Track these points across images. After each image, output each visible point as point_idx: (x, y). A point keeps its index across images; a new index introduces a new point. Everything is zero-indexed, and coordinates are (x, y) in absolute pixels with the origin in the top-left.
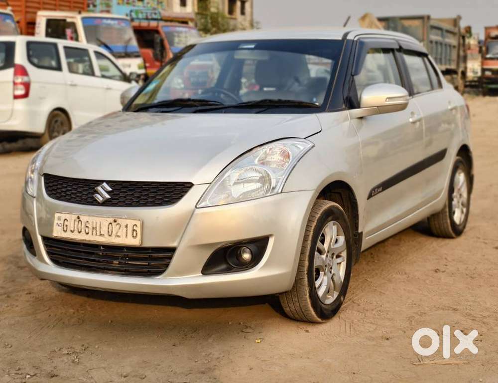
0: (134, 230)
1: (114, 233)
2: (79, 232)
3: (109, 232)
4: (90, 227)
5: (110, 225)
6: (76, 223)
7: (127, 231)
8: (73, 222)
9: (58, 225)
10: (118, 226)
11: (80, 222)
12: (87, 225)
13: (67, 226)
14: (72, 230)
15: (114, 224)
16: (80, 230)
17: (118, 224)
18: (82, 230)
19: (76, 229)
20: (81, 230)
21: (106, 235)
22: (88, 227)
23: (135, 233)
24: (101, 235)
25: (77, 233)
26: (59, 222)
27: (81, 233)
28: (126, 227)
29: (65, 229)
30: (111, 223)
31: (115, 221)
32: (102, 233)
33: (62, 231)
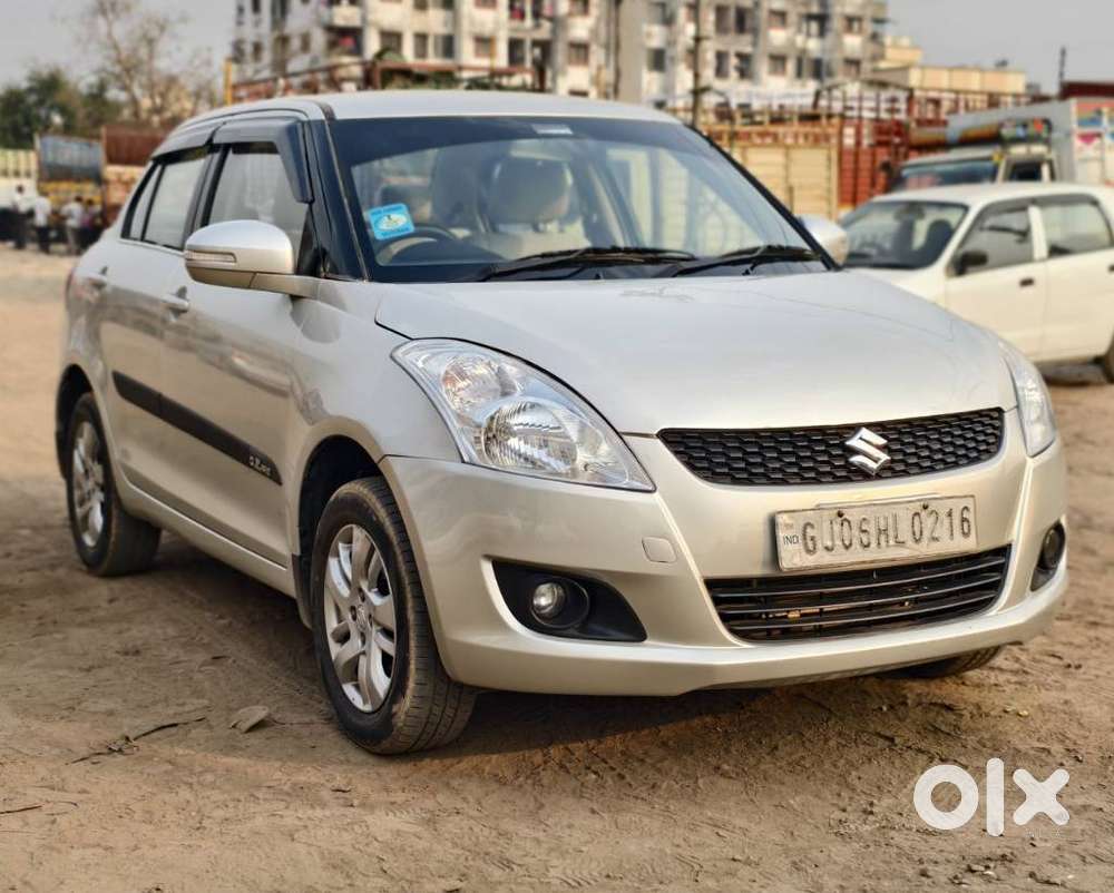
0: (964, 520)
1: (926, 534)
2: (847, 547)
3: (914, 534)
4: (872, 529)
5: (917, 518)
6: (837, 527)
7: (951, 523)
8: (826, 525)
9: (789, 540)
10: (933, 517)
11: (846, 524)
12: (864, 528)
13: (813, 539)
14: (829, 544)
15: (923, 514)
16: (847, 543)
17: (932, 512)
18: (854, 541)
19: (838, 542)
20: (851, 541)
21: (910, 543)
22: (865, 531)
23: (965, 525)
24: (900, 544)
25: (843, 550)
26: (789, 534)
27: (853, 547)
28: (950, 515)
29: (811, 547)
30: (917, 514)
31: (925, 507)
32: (900, 539)
33: (804, 553)
